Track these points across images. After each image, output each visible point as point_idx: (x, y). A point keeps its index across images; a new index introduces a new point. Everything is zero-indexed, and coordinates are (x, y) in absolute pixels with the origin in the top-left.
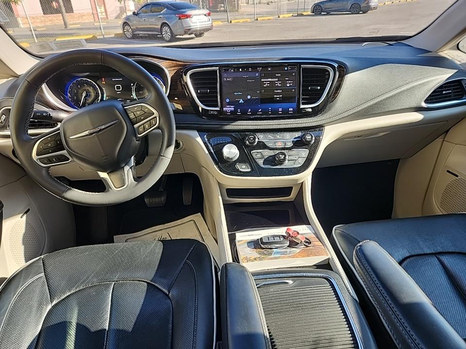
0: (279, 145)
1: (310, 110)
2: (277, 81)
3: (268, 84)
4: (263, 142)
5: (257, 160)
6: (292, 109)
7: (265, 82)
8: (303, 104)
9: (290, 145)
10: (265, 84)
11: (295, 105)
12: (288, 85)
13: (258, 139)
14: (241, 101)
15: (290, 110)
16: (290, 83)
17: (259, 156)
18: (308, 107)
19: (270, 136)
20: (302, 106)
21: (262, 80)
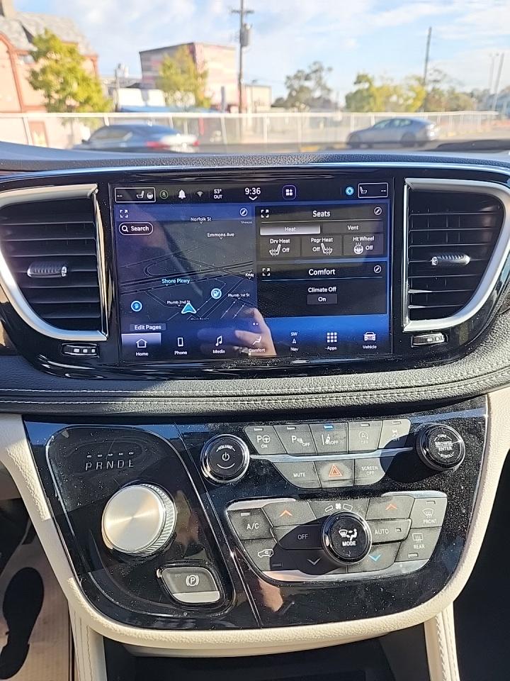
0: (334, 475)
1: (439, 339)
2: (315, 236)
3: (284, 245)
4: (270, 464)
5: (248, 550)
6: (373, 337)
7: (273, 241)
8: (415, 316)
9: (373, 474)
10: (275, 246)
11: (383, 320)
12: (358, 251)
13: (253, 451)
14: (188, 308)
15: (367, 337)
16: (364, 244)
17: (257, 526)
18: (432, 328)
19: (297, 436)
20: (410, 326)
21: (263, 233)
